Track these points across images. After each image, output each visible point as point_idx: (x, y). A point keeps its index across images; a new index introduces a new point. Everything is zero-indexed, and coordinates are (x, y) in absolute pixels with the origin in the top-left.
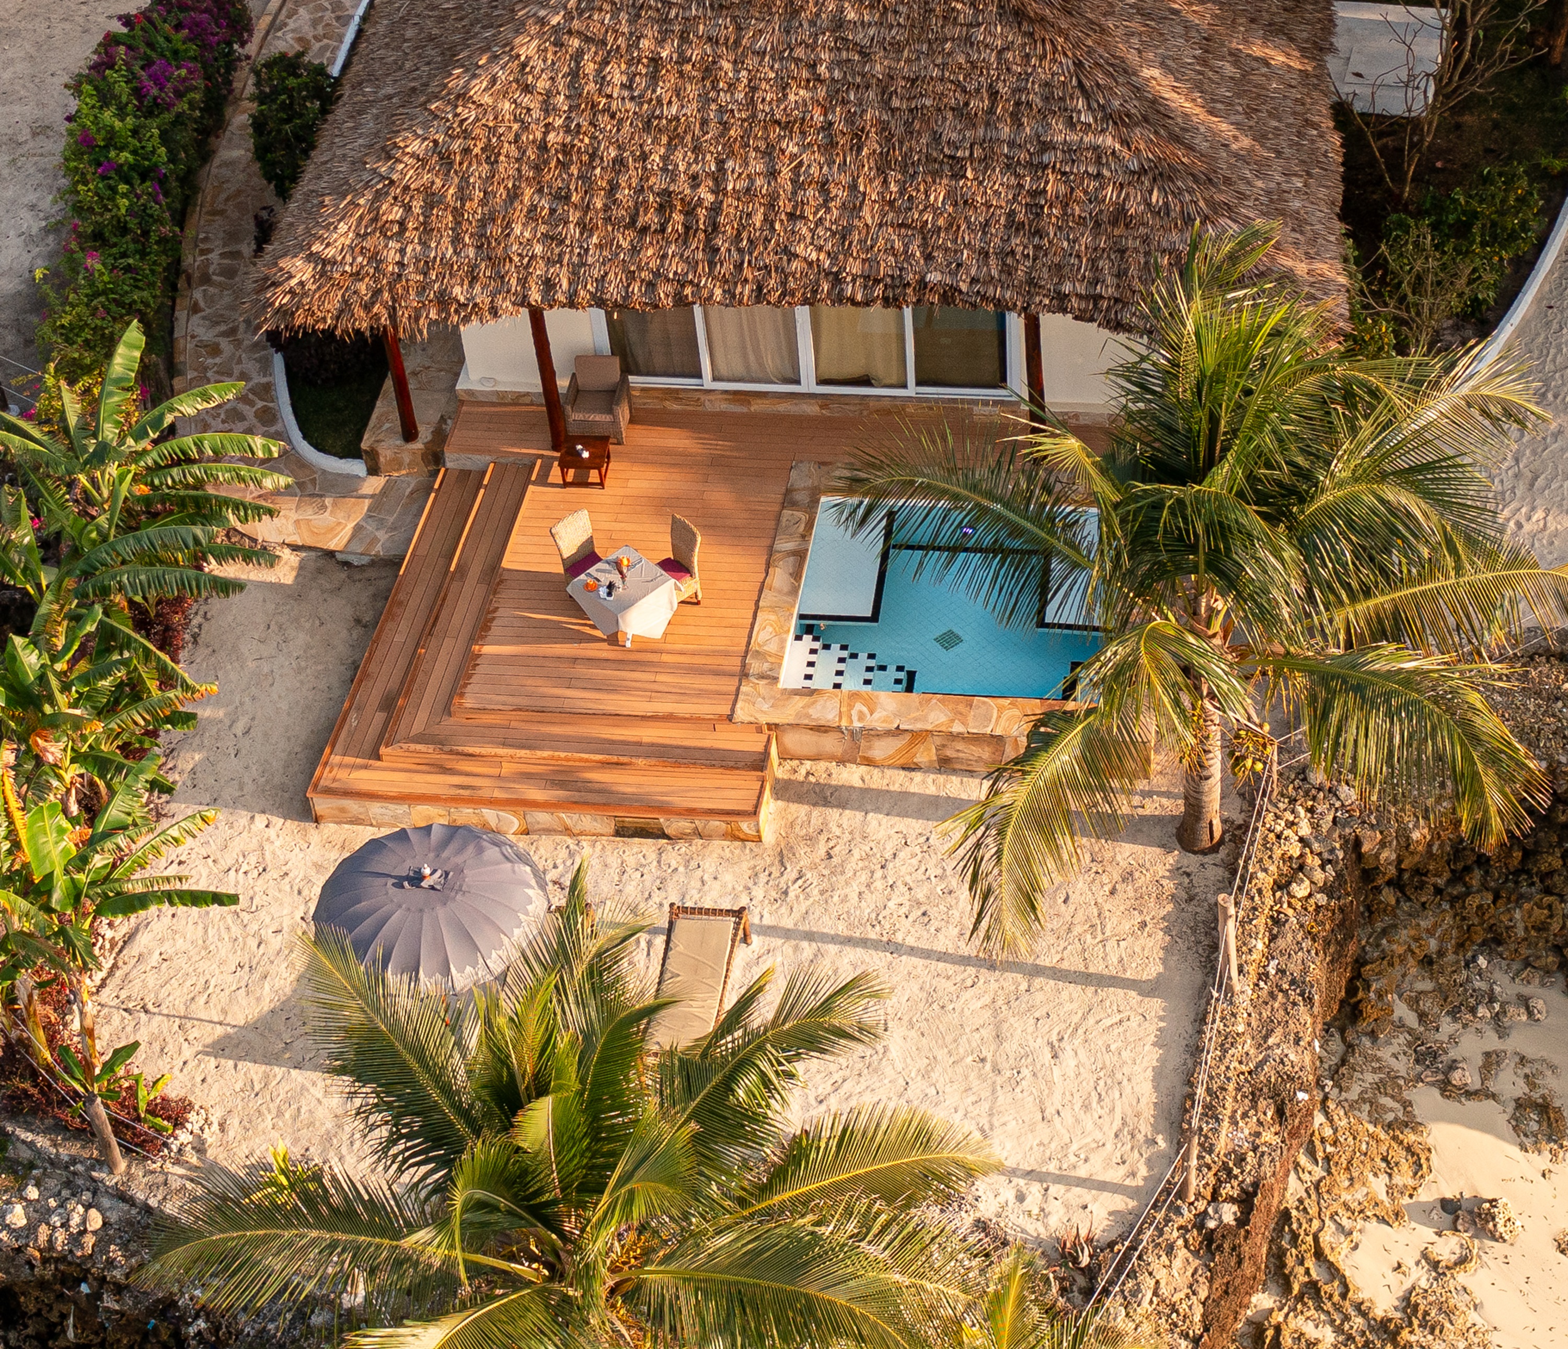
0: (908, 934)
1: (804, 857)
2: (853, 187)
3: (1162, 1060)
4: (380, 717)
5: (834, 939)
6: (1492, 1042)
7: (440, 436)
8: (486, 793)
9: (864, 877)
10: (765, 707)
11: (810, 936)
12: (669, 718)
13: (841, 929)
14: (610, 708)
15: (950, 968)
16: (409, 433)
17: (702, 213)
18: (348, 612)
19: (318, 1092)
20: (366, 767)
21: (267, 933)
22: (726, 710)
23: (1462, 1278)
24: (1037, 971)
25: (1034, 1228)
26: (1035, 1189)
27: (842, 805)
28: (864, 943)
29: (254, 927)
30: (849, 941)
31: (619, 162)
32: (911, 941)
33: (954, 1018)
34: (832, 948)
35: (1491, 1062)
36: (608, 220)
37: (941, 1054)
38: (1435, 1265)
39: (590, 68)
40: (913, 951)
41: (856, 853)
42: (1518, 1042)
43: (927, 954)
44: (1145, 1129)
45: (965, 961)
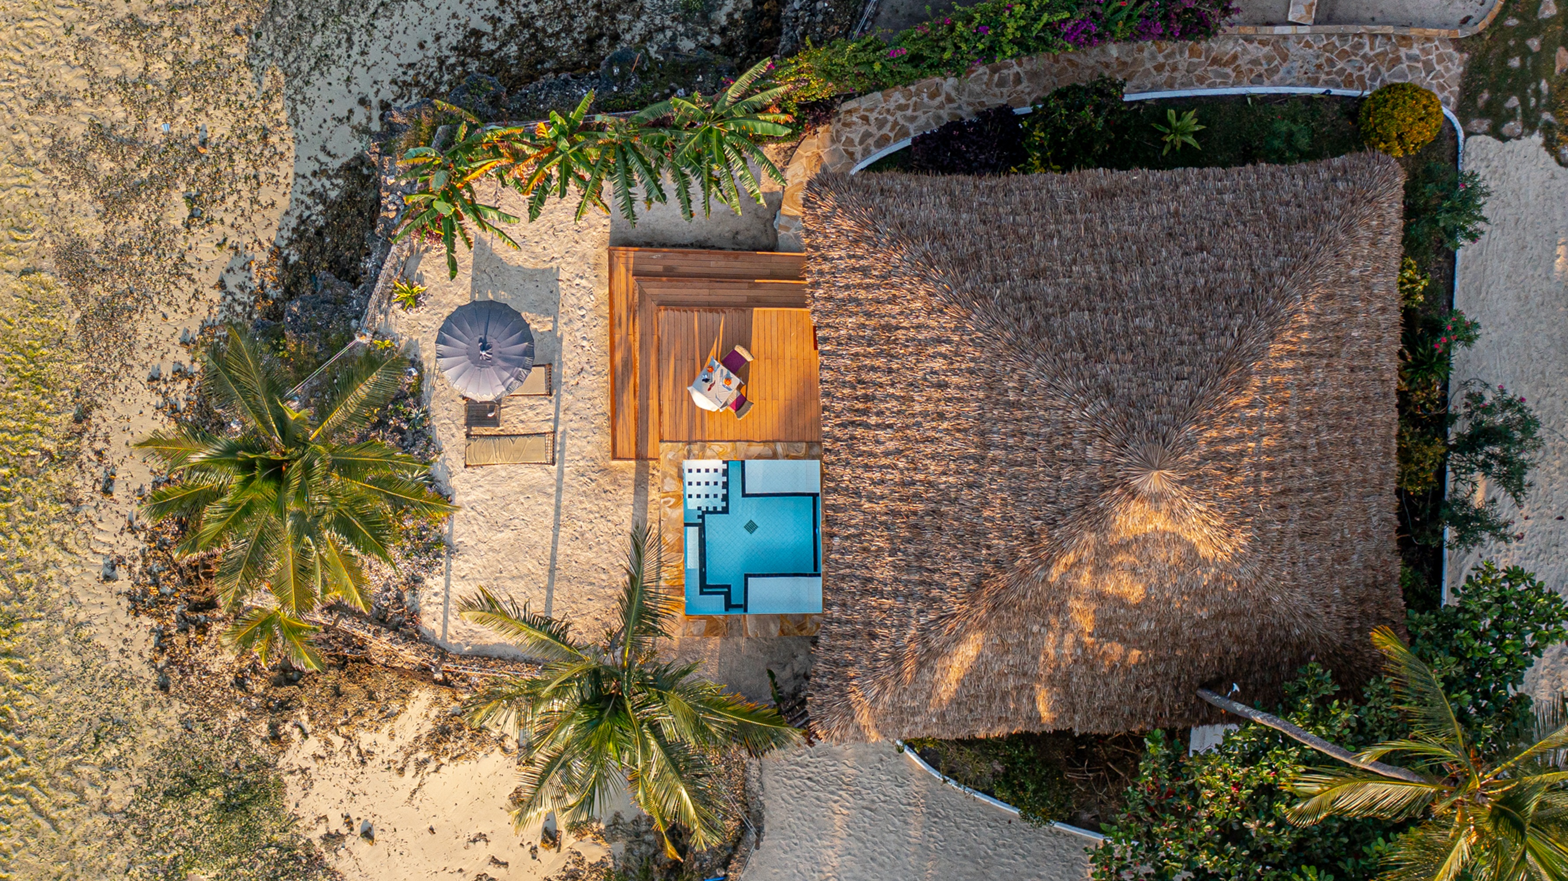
0: (565, 533)
1: (605, 481)
2: (882, 497)
3: (510, 646)
4: (660, 268)
5: (558, 501)
8: (617, 330)
9: (595, 509)
10: (670, 456)
11: (559, 490)
12: (660, 412)
13: (565, 503)
14: (664, 383)
15: (548, 554)
17: (865, 418)
18: (742, 227)
19: (460, 292)
20: (627, 270)
21: (543, 244)
22: (666, 437)
23: (498, 749)
24: (550, 590)
25: (423, 600)
26: (440, 600)
27: (636, 493)
28: (558, 514)
29: (546, 237)
30: (558, 507)
31: (890, 371)
32: (561, 534)
33: (521, 558)
34: (553, 501)
36: (859, 368)
37: (502, 555)
38: (502, 739)
39: (943, 349)
40: (556, 536)
41: (608, 504)
43: (555, 542)
44: (474, 641)
45: (553, 558)
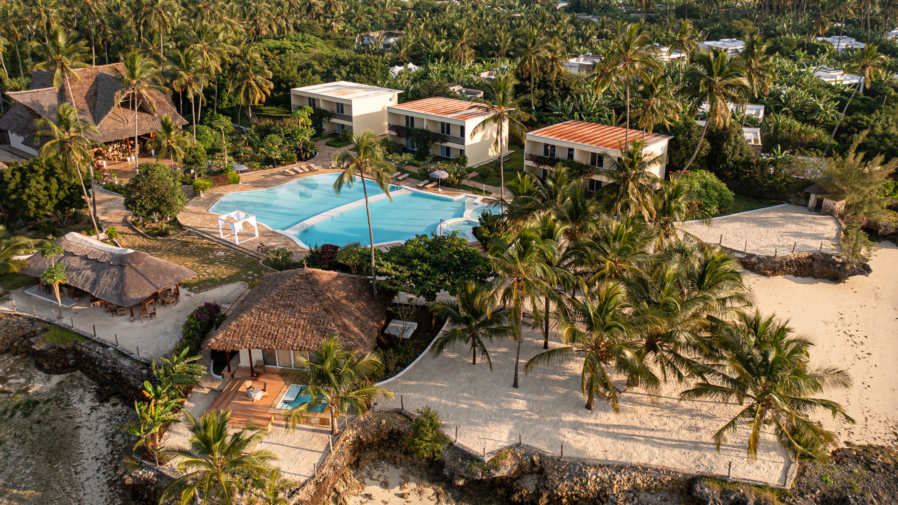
1: (273, 434)
2: (297, 333)
6: (381, 473)
7: (234, 372)
10: (273, 412)
11: (271, 443)
16: (229, 371)
17: (274, 336)
18: (214, 397)
22: (267, 412)
31: (264, 328)
35: (379, 476)
39: (262, 314)
42: (385, 474)
